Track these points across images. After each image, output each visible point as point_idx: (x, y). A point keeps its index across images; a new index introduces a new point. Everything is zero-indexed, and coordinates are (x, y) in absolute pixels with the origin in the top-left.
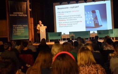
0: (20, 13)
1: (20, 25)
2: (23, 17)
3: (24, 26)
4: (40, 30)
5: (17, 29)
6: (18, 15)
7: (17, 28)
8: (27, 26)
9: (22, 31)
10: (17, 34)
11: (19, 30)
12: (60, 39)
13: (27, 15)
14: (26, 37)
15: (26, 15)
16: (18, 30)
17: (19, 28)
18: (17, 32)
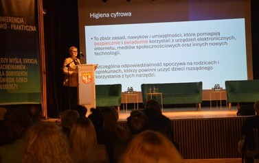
0: (16, 20)
1: (16, 60)
2: (25, 32)
3: (28, 61)
4: (80, 75)
5: (5, 71)
6: (9, 24)
7: (7, 67)
8: (36, 61)
9: (22, 79)
10: (7, 87)
11: (12, 73)
12: (117, 104)
13: (37, 28)
14: (32, 96)
15: (33, 29)
16: (8, 73)
17: (13, 67)
18: (8, 80)
